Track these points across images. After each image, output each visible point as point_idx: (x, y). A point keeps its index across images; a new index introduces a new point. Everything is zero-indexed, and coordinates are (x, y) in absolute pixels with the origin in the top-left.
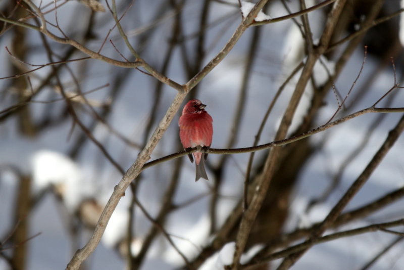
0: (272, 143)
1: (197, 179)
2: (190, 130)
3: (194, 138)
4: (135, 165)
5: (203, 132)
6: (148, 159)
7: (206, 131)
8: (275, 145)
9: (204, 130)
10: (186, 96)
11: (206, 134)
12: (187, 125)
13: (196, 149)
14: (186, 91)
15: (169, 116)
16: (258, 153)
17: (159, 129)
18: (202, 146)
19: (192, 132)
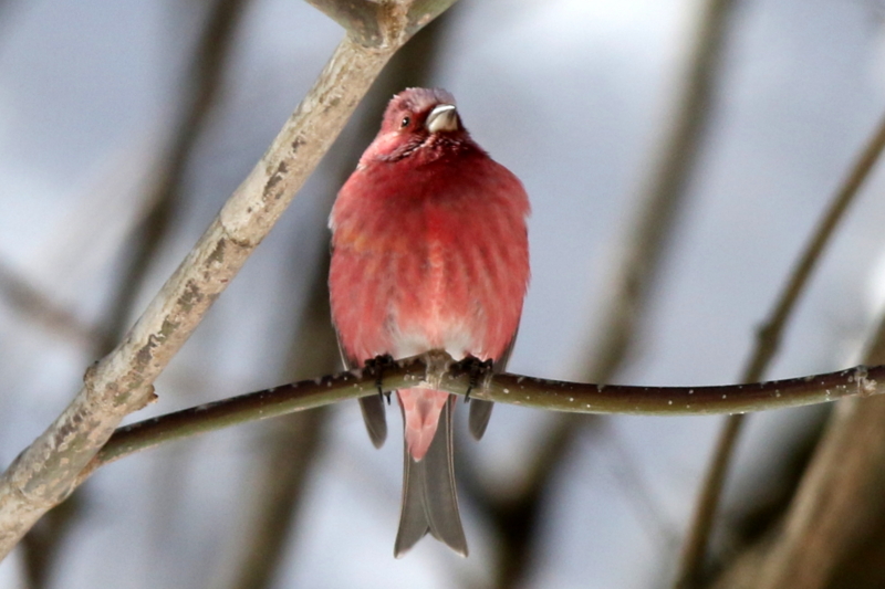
0: (852, 371)
1: (403, 543)
2: (395, 256)
3: (414, 304)
4: (65, 431)
5: (471, 271)
6: (142, 404)
7: (491, 269)
8: (870, 386)
9: (479, 263)
10: (386, 60)
11: (487, 283)
12: (380, 228)
13: (417, 366)
14: (393, 36)
15: (282, 168)
16: (765, 424)
17: (216, 236)
18: (458, 357)
19: (403, 269)
